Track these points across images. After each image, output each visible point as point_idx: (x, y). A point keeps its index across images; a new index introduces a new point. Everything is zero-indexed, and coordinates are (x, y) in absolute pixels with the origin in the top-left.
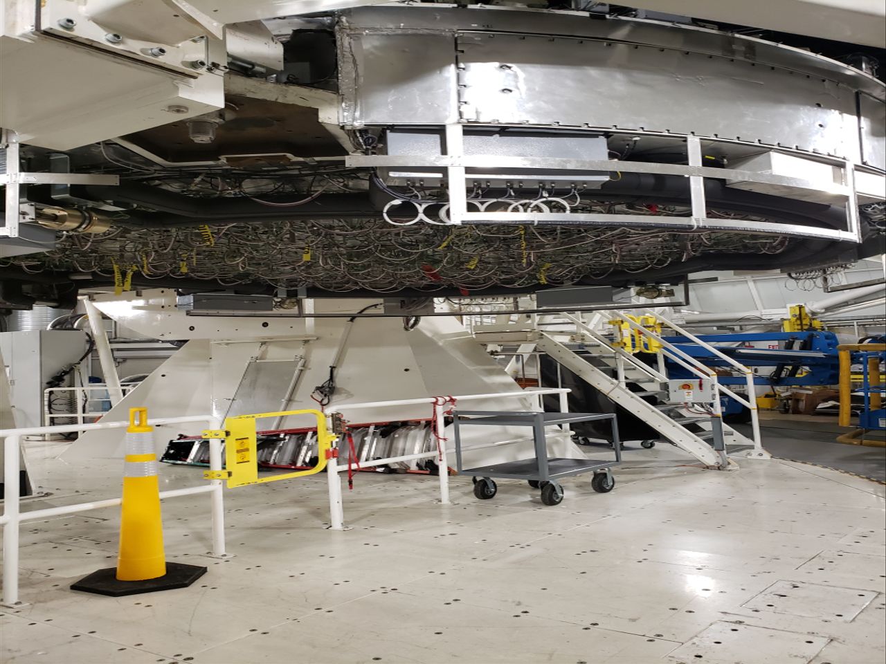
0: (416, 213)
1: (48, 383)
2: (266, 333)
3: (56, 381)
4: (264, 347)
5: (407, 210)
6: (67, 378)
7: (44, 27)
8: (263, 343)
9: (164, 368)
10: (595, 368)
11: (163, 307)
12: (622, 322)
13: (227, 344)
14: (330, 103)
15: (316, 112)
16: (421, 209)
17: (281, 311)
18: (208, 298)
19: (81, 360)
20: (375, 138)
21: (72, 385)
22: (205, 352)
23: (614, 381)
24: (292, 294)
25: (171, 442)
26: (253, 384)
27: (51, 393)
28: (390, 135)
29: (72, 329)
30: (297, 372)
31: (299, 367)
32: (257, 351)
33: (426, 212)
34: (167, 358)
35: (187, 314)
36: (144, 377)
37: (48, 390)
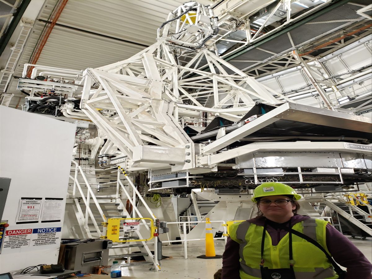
0: (250, 182)
1: (180, 215)
2: (241, 199)
3: (182, 214)
4: (241, 204)
5: (249, 182)
6: (185, 213)
7: (197, 167)
8: (241, 202)
9: (213, 210)
10: (343, 211)
11: (212, 191)
12: (349, 195)
13: (231, 202)
14: (234, 165)
15: (232, 167)
16: (251, 181)
17: (242, 193)
18: (223, 190)
19: (189, 207)
20: (242, 170)
21: (186, 215)
22: (224, 205)
23: (350, 215)
24: (245, 189)
25: (216, 233)
26: (239, 215)
27: (181, 218)
28: (244, 170)
29: (186, 197)
30: (251, 211)
31: (252, 210)
32: (240, 205)
33: (252, 182)
34: (214, 206)
35: (218, 194)
36: (207, 213)
37: (180, 217)
